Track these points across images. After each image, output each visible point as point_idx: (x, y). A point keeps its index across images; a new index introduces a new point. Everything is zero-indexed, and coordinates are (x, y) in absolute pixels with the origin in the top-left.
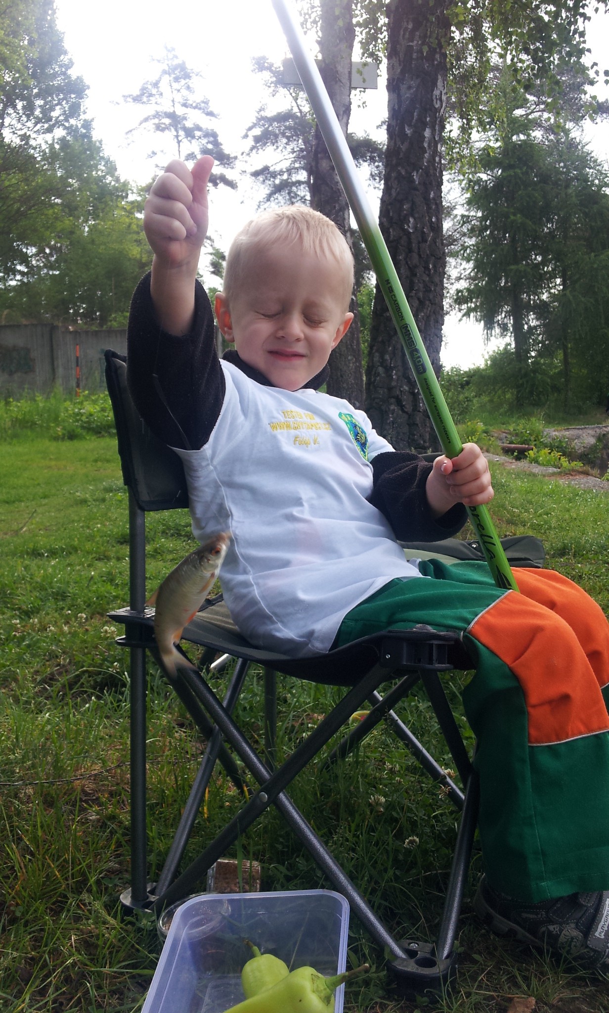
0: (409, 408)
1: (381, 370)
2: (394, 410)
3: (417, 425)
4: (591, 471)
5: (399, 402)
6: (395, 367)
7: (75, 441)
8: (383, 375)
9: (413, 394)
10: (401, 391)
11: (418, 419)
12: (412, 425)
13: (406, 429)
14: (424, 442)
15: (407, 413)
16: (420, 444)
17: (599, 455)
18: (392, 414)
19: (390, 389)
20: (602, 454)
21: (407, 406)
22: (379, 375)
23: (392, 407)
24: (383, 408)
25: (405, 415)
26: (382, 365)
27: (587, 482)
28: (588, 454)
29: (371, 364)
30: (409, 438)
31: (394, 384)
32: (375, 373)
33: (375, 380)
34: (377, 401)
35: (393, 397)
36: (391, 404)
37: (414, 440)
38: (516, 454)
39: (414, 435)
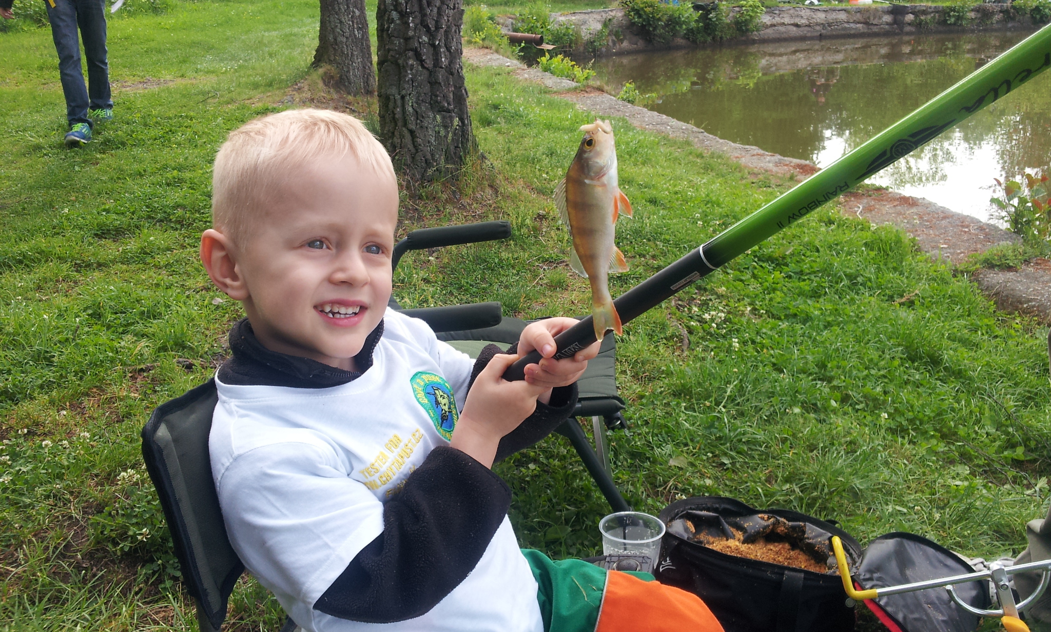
0: (429, 63)
1: (395, 15)
2: (412, 65)
3: (440, 83)
5: (418, 56)
6: (411, 13)
8: (398, 22)
9: (433, 45)
10: (420, 43)
11: (441, 75)
12: (434, 84)
13: (427, 88)
14: (449, 104)
15: (427, 69)
16: (444, 106)
17: (605, 42)
18: (411, 70)
19: (407, 39)
20: (608, 41)
21: (428, 62)
22: (393, 21)
23: (411, 62)
24: (400, 62)
25: (425, 71)
26: (396, 10)
27: (602, 102)
28: (594, 41)
29: (382, 7)
30: (431, 99)
31: (411, 33)
32: (389, 19)
33: (389, 27)
34: (391, 53)
35: (412, 50)
36: (409, 58)
37: (437, 102)
38: (523, 45)
39: (437, 96)
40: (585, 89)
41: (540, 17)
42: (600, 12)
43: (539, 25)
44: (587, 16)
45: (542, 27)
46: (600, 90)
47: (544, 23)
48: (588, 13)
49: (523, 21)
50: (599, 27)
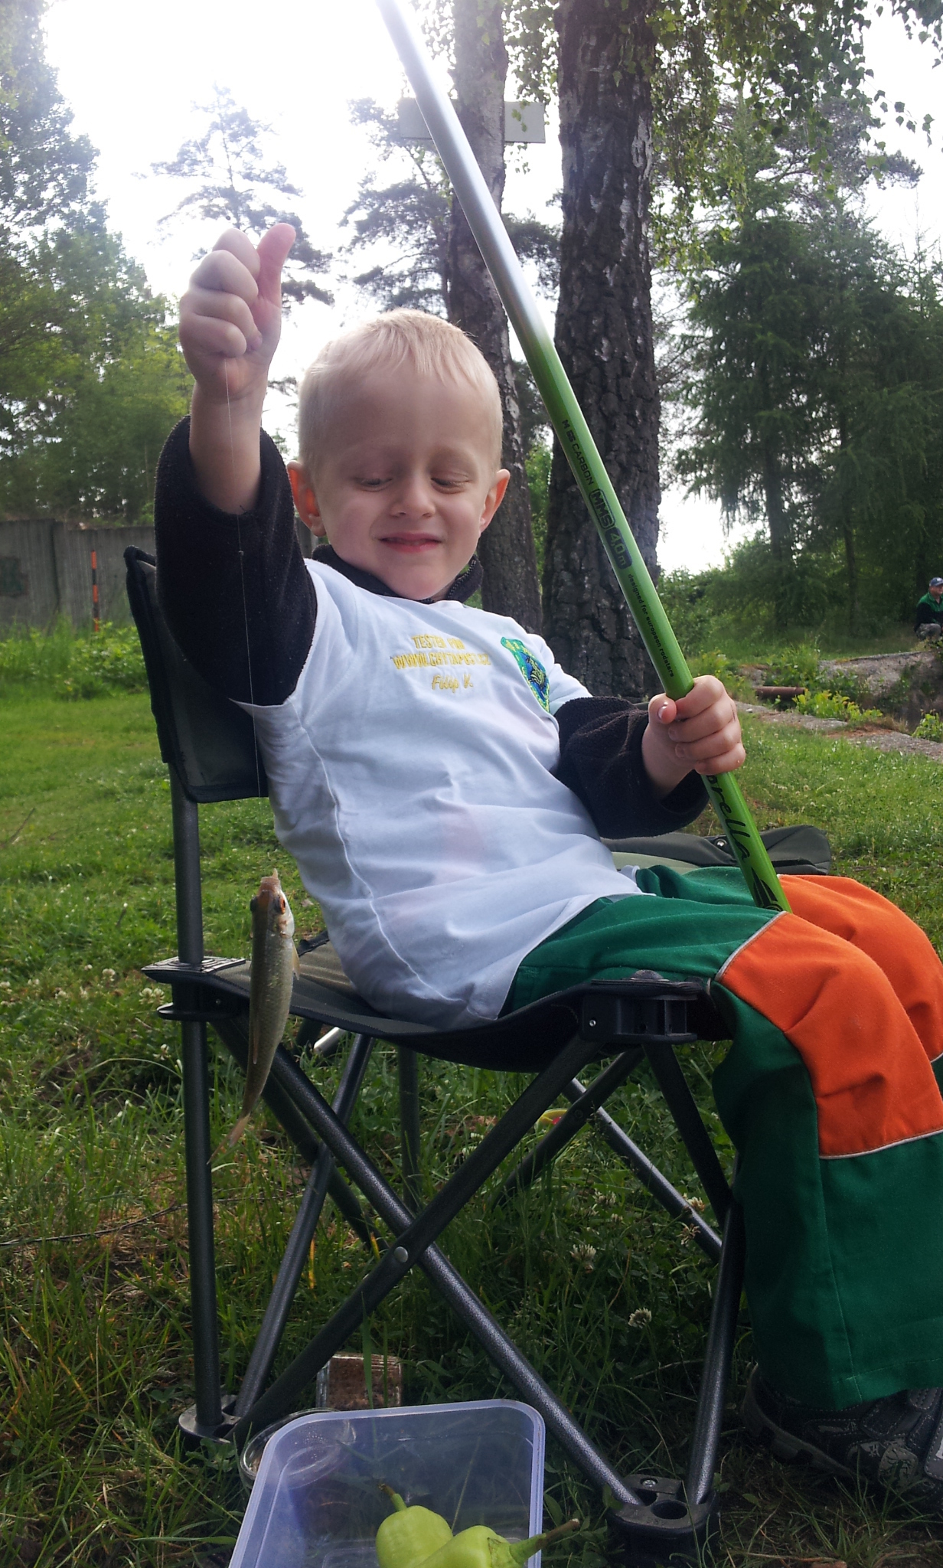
0: (611, 634)
1: (565, 576)
2: (588, 637)
3: (625, 659)
4: (895, 724)
5: (596, 626)
6: (587, 571)
7: (95, 700)
8: (569, 584)
9: (616, 611)
10: (598, 608)
11: (626, 649)
12: (617, 659)
13: (607, 666)
14: (637, 685)
15: (608, 641)
16: (630, 689)
17: (907, 698)
18: (586, 643)
19: (581, 605)
20: (911, 697)
21: (609, 632)
22: (562, 583)
23: (585, 633)
24: (571, 634)
25: (605, 645)
26: (567, 569)
27: (890, 741)
28: (889, 698)
29: (550, 567)
30: (613, 680)
31: (586, 596)
32: (557, 581)
33: (557, 592)
34: (561, 624)
35: (587, 618)
36: (584, 628)
37: (620, 683)
38: (778, 700)
39: (620, 675)
40: (863, 727)
41: (804, 665)
42: (896, 657)
43: (802, 676)
44: (876, 664)
45: (807, 679)
46: (888, 727)
47: (810, 673)
48: (878, 659)
49: (779, 671)
50: (895, 677)
